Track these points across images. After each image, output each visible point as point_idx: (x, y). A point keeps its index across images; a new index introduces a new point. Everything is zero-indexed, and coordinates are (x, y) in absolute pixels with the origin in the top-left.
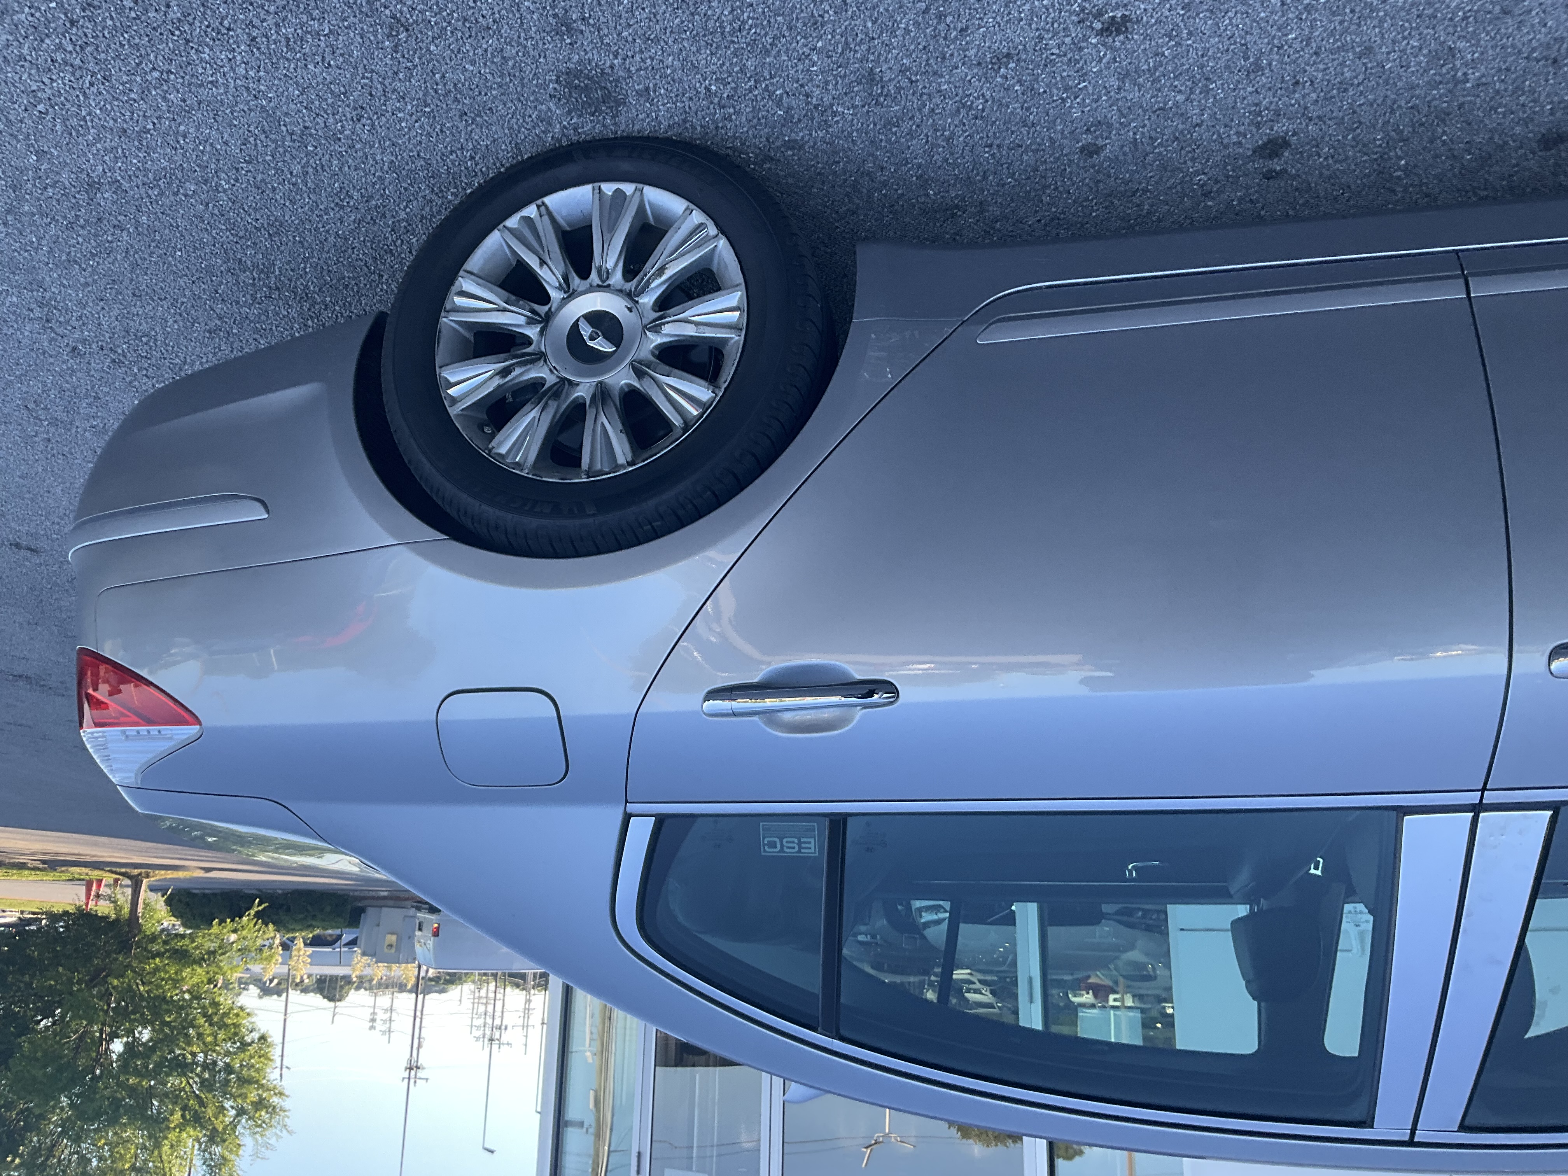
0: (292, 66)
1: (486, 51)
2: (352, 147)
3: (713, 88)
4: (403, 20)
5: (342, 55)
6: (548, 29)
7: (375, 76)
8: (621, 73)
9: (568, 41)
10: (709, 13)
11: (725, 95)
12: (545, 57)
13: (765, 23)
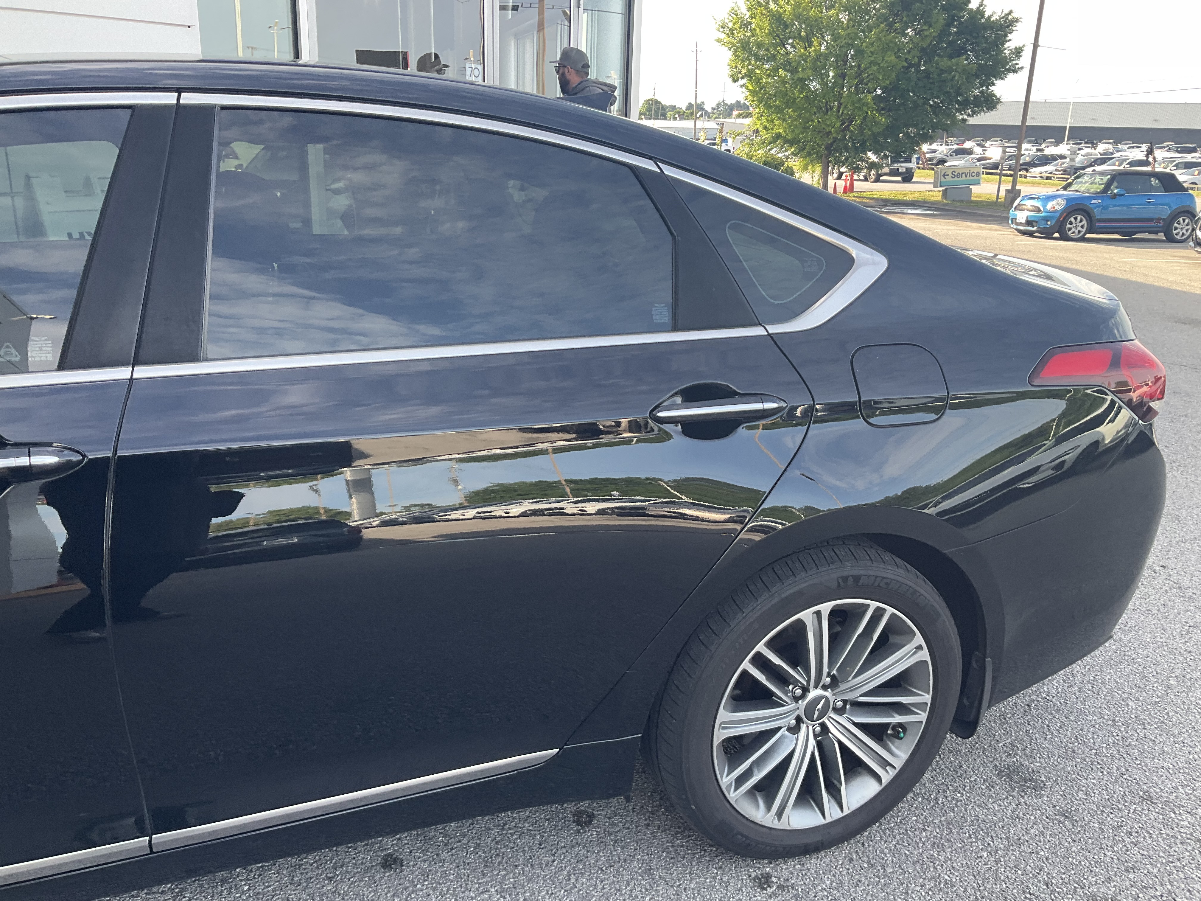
0: (1180, 764)
1: (1094, 793)
2: (1114, 721)
3: (959, 795)
4: (1148, 802)
5: (1162, 776)
6: (1073, 812)
7: (1135, 766)
8: (1014, 793)
9: (1058, 808)
10: (1000, 840)
11: (948, 792)
12: (1062, 796)
13: (965, 841)
